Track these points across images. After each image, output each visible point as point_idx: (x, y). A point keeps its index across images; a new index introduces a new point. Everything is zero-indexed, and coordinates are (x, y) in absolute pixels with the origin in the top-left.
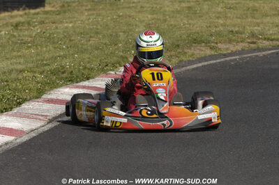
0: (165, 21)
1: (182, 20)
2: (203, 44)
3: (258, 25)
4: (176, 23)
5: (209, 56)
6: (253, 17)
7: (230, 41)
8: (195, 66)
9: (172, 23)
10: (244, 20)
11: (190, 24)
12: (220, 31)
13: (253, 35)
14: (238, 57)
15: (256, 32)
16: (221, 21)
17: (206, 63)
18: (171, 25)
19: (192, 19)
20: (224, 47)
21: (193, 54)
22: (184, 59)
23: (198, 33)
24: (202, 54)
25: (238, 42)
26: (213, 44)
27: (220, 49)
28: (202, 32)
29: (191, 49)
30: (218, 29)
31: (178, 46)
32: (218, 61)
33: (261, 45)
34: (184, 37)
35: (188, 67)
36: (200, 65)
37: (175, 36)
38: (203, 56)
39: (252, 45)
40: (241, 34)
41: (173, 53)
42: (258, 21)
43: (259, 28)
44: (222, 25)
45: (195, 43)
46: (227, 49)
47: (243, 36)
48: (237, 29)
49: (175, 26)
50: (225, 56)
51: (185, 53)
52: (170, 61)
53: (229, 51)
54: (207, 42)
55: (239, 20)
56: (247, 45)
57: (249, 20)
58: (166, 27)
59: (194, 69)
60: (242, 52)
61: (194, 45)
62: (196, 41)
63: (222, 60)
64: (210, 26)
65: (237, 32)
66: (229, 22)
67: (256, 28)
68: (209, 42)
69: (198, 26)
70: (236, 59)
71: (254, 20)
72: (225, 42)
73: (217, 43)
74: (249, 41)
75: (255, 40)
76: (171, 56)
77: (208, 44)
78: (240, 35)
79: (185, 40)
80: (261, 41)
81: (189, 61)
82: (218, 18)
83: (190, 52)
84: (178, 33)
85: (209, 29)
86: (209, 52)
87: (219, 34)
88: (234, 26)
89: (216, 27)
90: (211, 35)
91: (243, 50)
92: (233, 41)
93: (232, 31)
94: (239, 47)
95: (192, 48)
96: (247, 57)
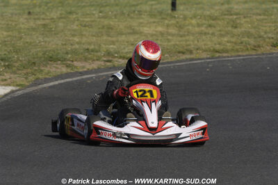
0: (21, 38)
1: (37, 37)
2: (59, 62)
3: (113, 43)
4: (32, 41)
5: (66, 74)
6: (108, 35)
7: (86, 59)
8: (51, 84)
9: (28, 40)
10: (99, 38)
11: (46, 42)
12: (76, 49)
13: (109, 53)
14: (94, 75)
15: (112, 50)
16: (76, 39)
17: (62, 81)
18: (27, 43)
19: (47, 36)
20: (80, 65)
21: (49, 72)
22: (40, 77)
23: (54, 51)
24: (59, 72)
25: (94, 60)
26: (69, 62)
27: (76, 67)
28: (57, 50)
29: (46, 66)
30: (74, 47)
31: (34, 63)
32: (75, 79)
33: (116, 64)
34: (40, 54)
35: (45, 85)
36: (57, 83)
37: (31, 53)
38: (59, 74)
39: (108, 64)
40: (97, 52)
41: (29, 70)
42: (114, 39)
43: (115, 47)
44: (78, 43)
45: (51, 61)
46: (83, 67)
47: (99, 54)
48: (92, 47)
49: (31, 43)
50: (81, 74)
51: (42, 71)
52: (26, 78)
53: (85, 70)
54: (63, 60)
55: (94, 38)
56: (102, 63)
57: (105, 38)
58: (22, 44)
59: (50, 87)
60: (98, 70)
61: (50, 62)
62: (52, 59)
63: (79, 78)
64: (65, 44)
65: (92, 51)
66: (84, 40)
67: (112, 46)
68: (65, 60)
69: (54, 44)
70: (92, 77)
71: (109, 38)
72: (81, 60)
73: (72, 61)
74: (105, 59)
75: (111, 59)
76: (27, 73)
77: (64, 62)
78: (96, 54)
79: (41, 58)
80: (116, 59)
81: (45, 78)
82: (73, 35)
83: (46, 69)
84: (33, 51)
85: (64, 47)
86: (64, 70)
87: (74, 52)
88: (90, 44)
89: (72, 45)
90: (67, 53)
91: (99, 68)
92: (89, 59)
93: (88, 49)
94: (95, 65)
95: (48, 66)
96: (103, 76)
